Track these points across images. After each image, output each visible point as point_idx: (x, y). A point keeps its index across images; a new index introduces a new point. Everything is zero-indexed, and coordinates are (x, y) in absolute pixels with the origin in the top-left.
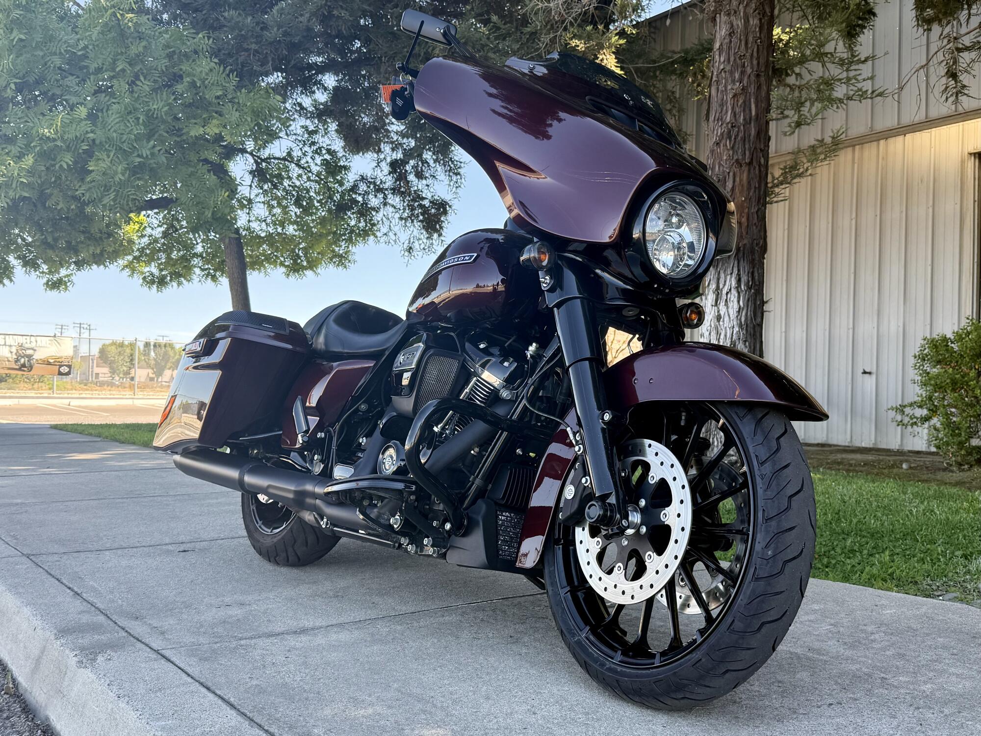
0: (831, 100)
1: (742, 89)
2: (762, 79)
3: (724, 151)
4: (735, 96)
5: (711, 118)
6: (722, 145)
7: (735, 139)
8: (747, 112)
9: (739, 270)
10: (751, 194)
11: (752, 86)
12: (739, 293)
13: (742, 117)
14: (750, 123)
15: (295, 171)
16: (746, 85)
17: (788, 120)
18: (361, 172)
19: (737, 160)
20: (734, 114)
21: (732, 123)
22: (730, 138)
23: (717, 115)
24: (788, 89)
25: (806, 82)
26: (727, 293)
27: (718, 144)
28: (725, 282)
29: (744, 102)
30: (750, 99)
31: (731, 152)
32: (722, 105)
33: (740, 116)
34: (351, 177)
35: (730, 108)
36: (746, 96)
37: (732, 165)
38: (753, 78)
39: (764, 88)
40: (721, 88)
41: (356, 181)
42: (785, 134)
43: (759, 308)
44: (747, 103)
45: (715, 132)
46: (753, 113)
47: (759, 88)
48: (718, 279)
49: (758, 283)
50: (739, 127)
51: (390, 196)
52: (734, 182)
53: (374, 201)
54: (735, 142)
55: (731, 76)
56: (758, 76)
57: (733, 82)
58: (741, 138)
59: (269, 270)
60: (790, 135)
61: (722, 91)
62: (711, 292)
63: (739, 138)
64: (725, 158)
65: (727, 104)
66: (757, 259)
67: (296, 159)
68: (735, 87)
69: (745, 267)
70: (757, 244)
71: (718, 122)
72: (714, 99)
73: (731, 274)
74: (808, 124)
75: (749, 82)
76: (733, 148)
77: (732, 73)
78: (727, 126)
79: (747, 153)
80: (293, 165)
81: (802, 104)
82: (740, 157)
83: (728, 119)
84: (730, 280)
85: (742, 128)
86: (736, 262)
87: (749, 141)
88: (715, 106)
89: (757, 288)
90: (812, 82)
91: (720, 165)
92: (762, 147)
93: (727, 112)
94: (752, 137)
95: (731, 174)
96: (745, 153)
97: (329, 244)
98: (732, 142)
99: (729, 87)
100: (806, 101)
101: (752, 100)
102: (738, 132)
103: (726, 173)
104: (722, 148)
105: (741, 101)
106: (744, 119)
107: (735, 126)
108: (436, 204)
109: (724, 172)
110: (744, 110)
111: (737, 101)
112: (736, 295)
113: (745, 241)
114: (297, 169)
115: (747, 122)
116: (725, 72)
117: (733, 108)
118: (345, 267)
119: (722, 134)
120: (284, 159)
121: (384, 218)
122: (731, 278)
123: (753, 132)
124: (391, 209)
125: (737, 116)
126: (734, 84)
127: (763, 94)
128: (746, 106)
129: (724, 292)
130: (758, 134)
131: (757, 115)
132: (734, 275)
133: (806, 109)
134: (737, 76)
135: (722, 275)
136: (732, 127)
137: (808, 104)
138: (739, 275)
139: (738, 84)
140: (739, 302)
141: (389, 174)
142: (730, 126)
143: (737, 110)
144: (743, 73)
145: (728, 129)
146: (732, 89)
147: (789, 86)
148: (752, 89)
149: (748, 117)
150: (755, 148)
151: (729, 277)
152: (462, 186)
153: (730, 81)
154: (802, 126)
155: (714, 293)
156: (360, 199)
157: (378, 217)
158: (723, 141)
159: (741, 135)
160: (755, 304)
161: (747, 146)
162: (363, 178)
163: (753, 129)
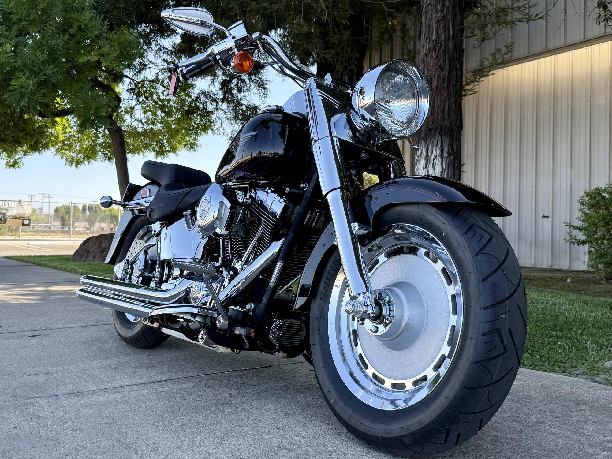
0: (505, 23)
1: (443, 17)
2: (457, 9)
3: (431, 61)
4: (438, 21)
5: (422, 38)
6: (429, 56)
7: (439, 51)
8: (447, 32)
9: (442, 143)
10: (450, 89)
11: (450, 15)
12: (442, 159)
13: (443, 36)
14: (449, 40)
15: (160, 89)
16: (445, 14)
17: (475, 38)
18: (201, 88)
19: (440, 66)
20: (438, 34)
21: (436, 41)
22: (435, 51)
23: (426, 35)
24: (476, 16)
25: (488, 11)
26: (434, 159)
27: (426, 55)
28: (432, 151)
29: (445, 25)
30: (449, 24)
31: (436, 61)
32: (429, 28)
33: (442, 35)
34: (195, 92)
35: (435, 30)
36: (446, 22)
37: (437, 70)
38: (450, 9)
39: (459, 16)
40: (429, 16)
41: (199, 94)
42: (474, 47)
43: (457, 169)
44: (447, 27)
45: (425, 47)
46: (451, 33)
47: (455, 16)
48: (428, 150)
49: (456, 152)
50: (441, 43)
51: (220, 103)
52: (438, 81)
53: (210, 107)
54: (438, 54)
55: (435, 8)
56: (454, 7)
57: (437, 12)
58: (443, 51)
59: (146, 153)
60: (478, 47)
61: (429, 19)
62: (423, 158)
63: (441, 51)
64: (431, 64)
65: (432, 27)
66: (455, 135)
67: (161, 81)
68: (438, 15)
69: (446, 140)
70: (455, 125)
71: (426, 40)
72: (424, 24)
73: (437, 145)
74: (490, 39)
75: (448, 12)
76: (437, 58)
77: (435, 5)
78: (433, 43)
79: (447, 61)
80: (159, 85)
81: (485, 26)
82: (442, 64)
83: (434, 38)
84: (436, 150)
85: (443, 43)
86: (440, 138)
87: (448, 52)
88: (424, 29)
89: (455, 155)
90: (492, 12)
91: (428, 70)
92: (458, 56)
93: (433, 33)
94: (450, 50)
95: (436, 76)
96: (445, 61)
97: (184, 136)
98: (437, 54)
99: (434, 16)
100: (488, 24)
101: (450, 24)
102: (441, 46)
103: (432, 76)
104: (429, 58)
105: (442, 25)
106: (445, 37)
107: (438, 43)
108: (250, 108)
109: (431, 74)
110: (445, 32)
111: (440, 25)
112: (440, 160)
113: (446, 123)
114: (161, 87)
115: (447, 40)
116: (431, 5)
117: (437, 30)
118: (195, 150)
119: (429, 48)
120: (153, 81)
121: (217, 119)
122: (436, 148)
123: (451, 46)
124: (221, 112)
125: (440, 36)
126: (437, 14)
127: (458, 19)
128: (446, 28)
129: (432, 158)
130: (455, 48)
131: (454, 34)
132: (439, 147)
133: (488, 30)
134: (439, 7)
135: (430, 147)
136: (436, 43)
137: (490, 26)
138: (442, 146)
139: (440, 13)
140: (442, 165)
141: (221, 89)
142: (435, 42)
143: (440, 31)
144: (443, 5)
145: (434, 44)
146: (436, 17)
147: (477, 14)
148: (450, 17)
149: (447, 36)
150: (453, 57)
151: (435, 148)
152: (268, 96)
153: (434, 12)
154: (486, 41)
155: (425, 159)
156: (201, 106)
157: (214, 117)
158: (431, 53)
159: (442, 48)
160: (454, 166)
161: (447, 56)
162: (203, 93)
163: (451, 45)
